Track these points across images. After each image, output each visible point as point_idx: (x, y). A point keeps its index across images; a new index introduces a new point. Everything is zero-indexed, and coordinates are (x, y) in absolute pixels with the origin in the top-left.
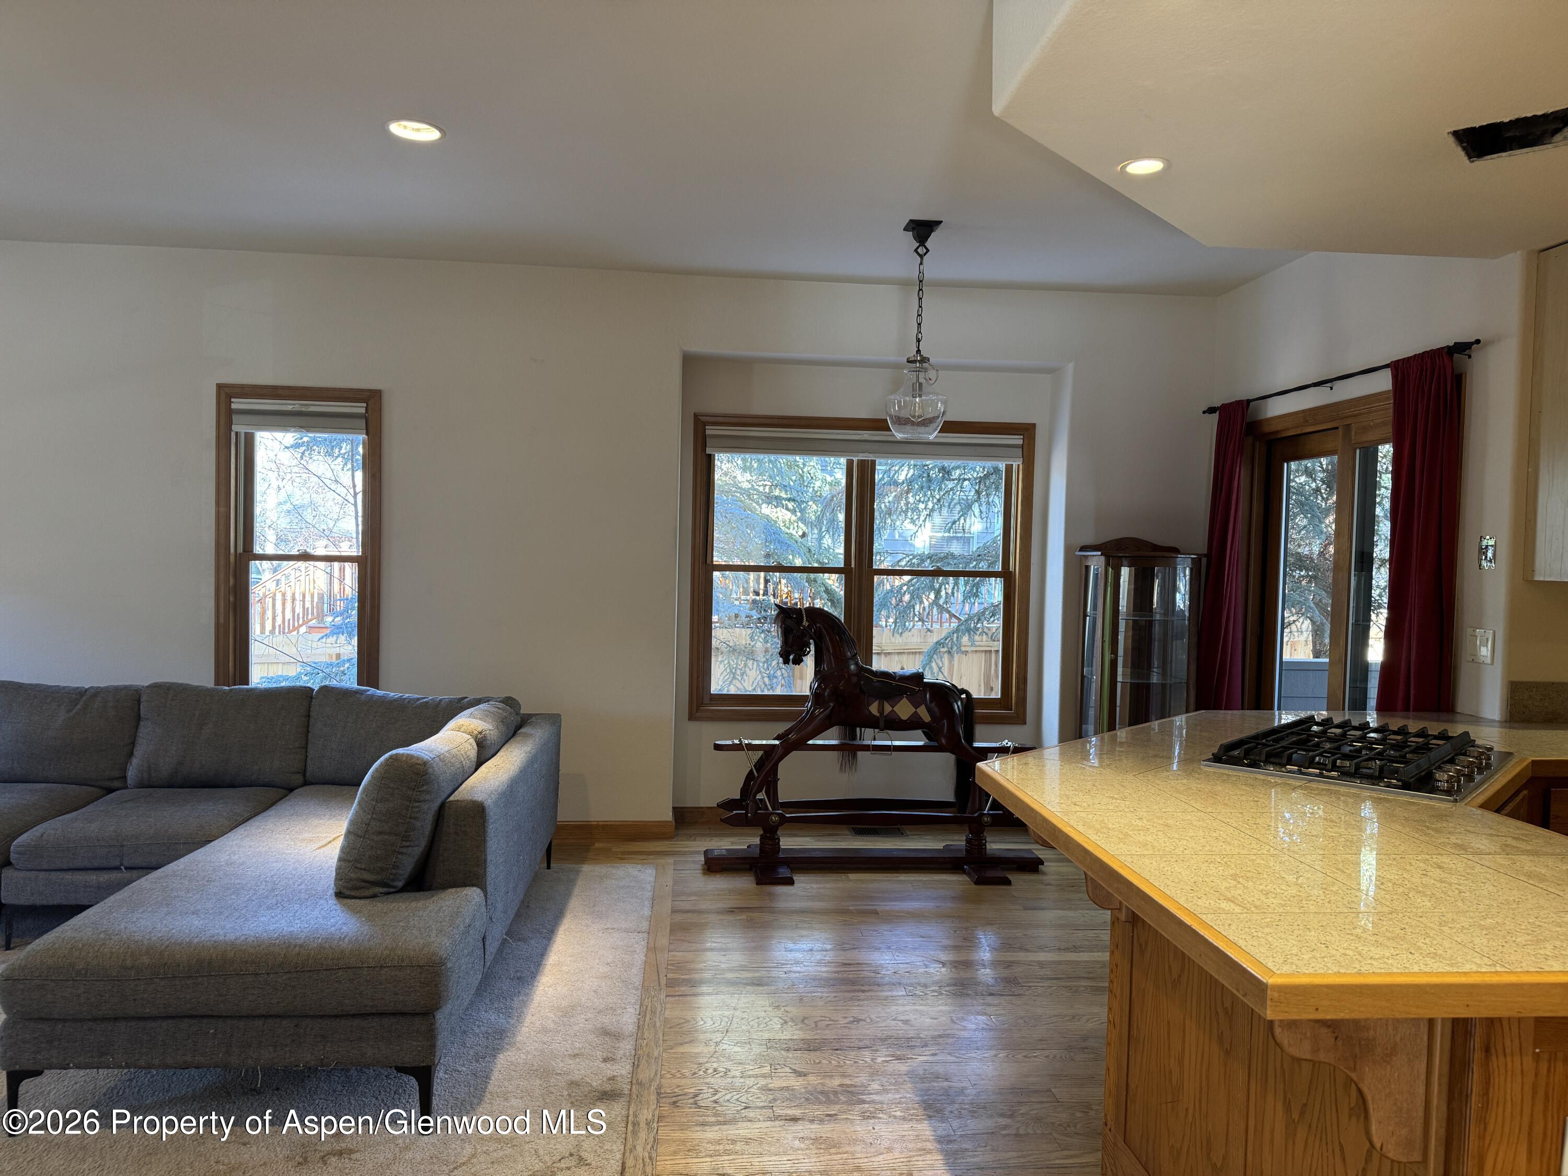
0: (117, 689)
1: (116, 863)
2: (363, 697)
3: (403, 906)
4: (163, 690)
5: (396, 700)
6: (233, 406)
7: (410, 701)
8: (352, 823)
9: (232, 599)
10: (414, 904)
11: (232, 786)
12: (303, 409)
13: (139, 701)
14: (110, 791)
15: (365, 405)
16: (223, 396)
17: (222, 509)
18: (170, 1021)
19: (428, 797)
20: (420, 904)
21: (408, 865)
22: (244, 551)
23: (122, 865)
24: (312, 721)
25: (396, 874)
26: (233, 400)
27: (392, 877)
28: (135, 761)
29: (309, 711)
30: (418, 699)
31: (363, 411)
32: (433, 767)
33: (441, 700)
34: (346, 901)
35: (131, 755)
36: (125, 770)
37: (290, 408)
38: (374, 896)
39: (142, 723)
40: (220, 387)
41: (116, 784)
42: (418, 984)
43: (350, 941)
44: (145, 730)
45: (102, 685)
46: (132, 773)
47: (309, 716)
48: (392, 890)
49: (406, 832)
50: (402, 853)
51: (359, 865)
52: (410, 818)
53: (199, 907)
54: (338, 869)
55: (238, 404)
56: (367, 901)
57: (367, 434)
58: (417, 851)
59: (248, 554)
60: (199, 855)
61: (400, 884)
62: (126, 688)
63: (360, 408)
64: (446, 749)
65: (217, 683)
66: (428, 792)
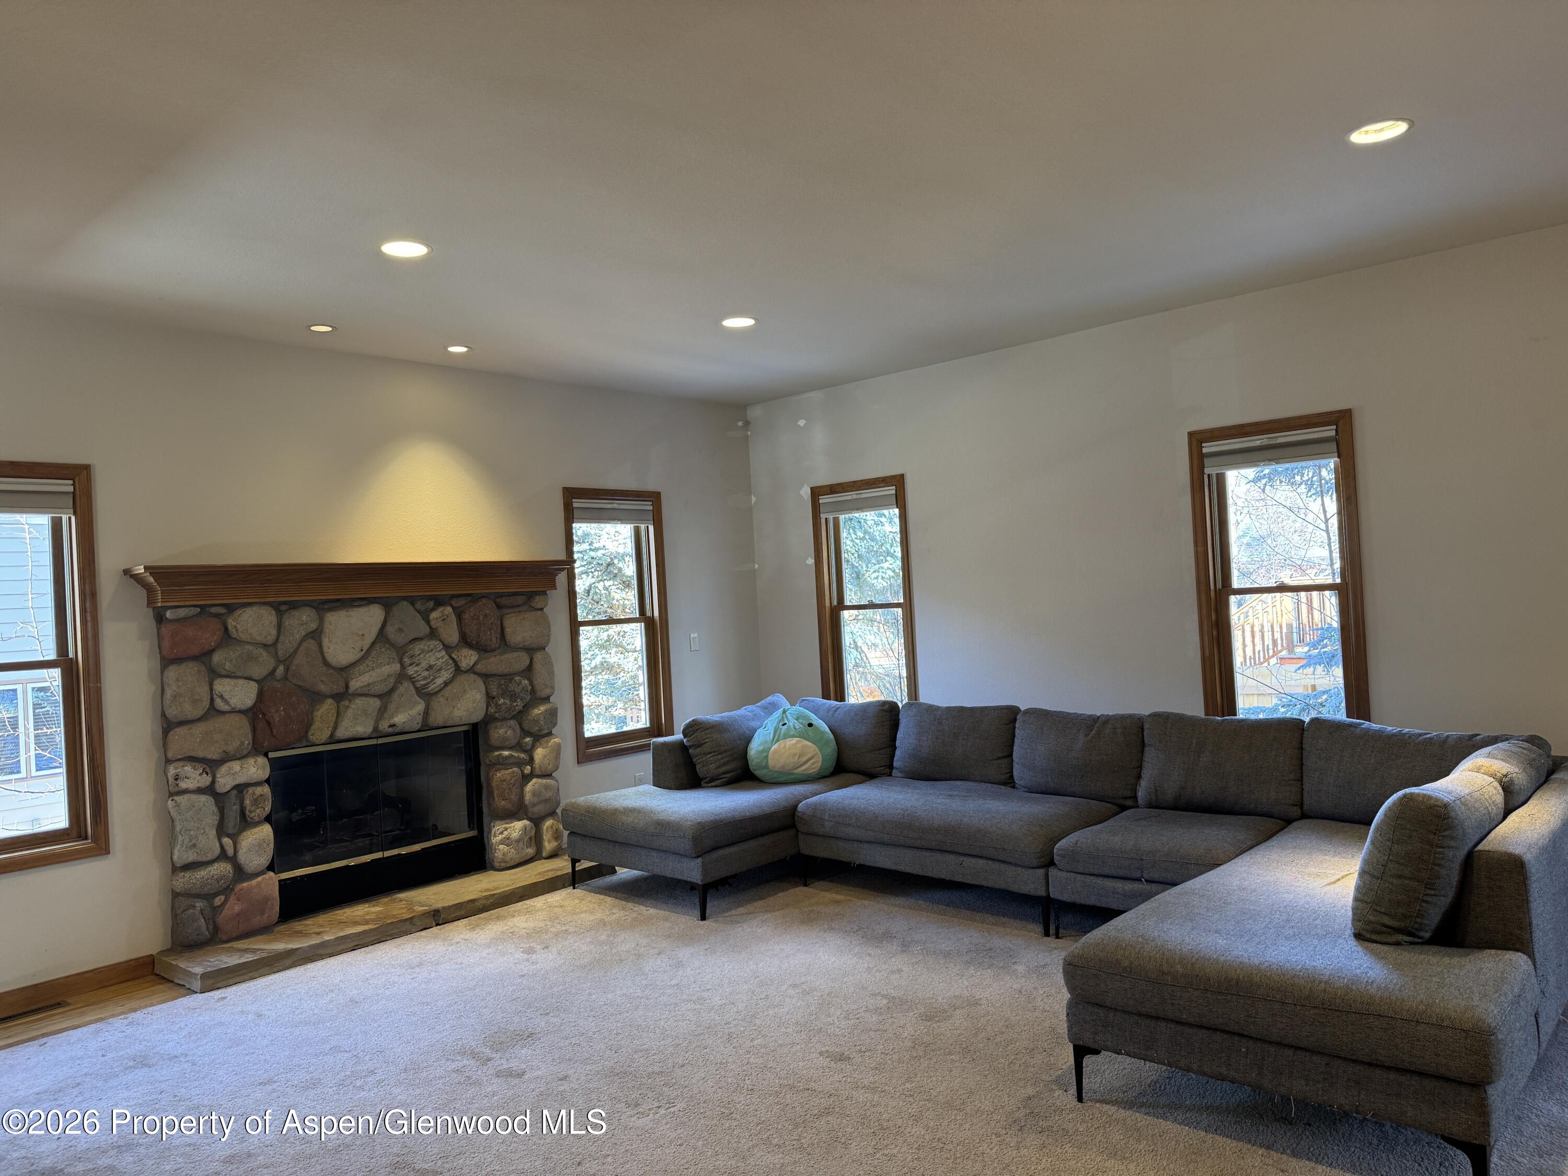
0: (1123, 718)
2: (1358, 731)
3: (1434, 960)
4: (1161, 718)
5: (1394, 735)
6: (1205, 450)
7: (1411, 736)
8: (1366, 862)
9: (1215, 633)
10: (1446, 960)
11: (1231, 811)
12: (1272, 442)
13: (1143, 729)
14: (1123, 808)
15: (1334, 427)
16: (1194, 443)
17: (1200, 549)
18: (1205, 1031)
19: (1452, 843)
21: (1434, 915)
22: (1223, 587)
23: (1142, 877)
24: (1305, 754)
25: (1420, 924)
26: (1203, 445)
27: (1417, 926)
28: (1143, 783)
29: (1301, 743)
30: (1420, 735)
31: (1333, 433)
32: (1455, 811)
33: (1448, 737)
34: (1369, 944)
35: (1139, 777)
36: (1135, 791)
37: (1258, 443)
38: (1398, 944)
39: (1146, 749)
40: (1191, 434)
41: (1129, 803)
42: (1463, 1050)
44: (1150, 755)
45: (1111, 712)
46: (1141, 794)
47: (1302, 748)
48: (1417, 940)
49: (1429, 878)
50: (1427, 902)
51: (1378, 908)
52: (1434, 864)
54: (1355, 910)
55: (1208, 448)
56: (1392, 948)
57: (1339, 457)
58: (1445, 900)
59: (1226, 589)
60: (1212, 876)
61: (1427, 935)
62: (1130, 716)
63: (1329, 431)
64: (1467, 791)
65: (1207, 714)
66: (1452, 838)
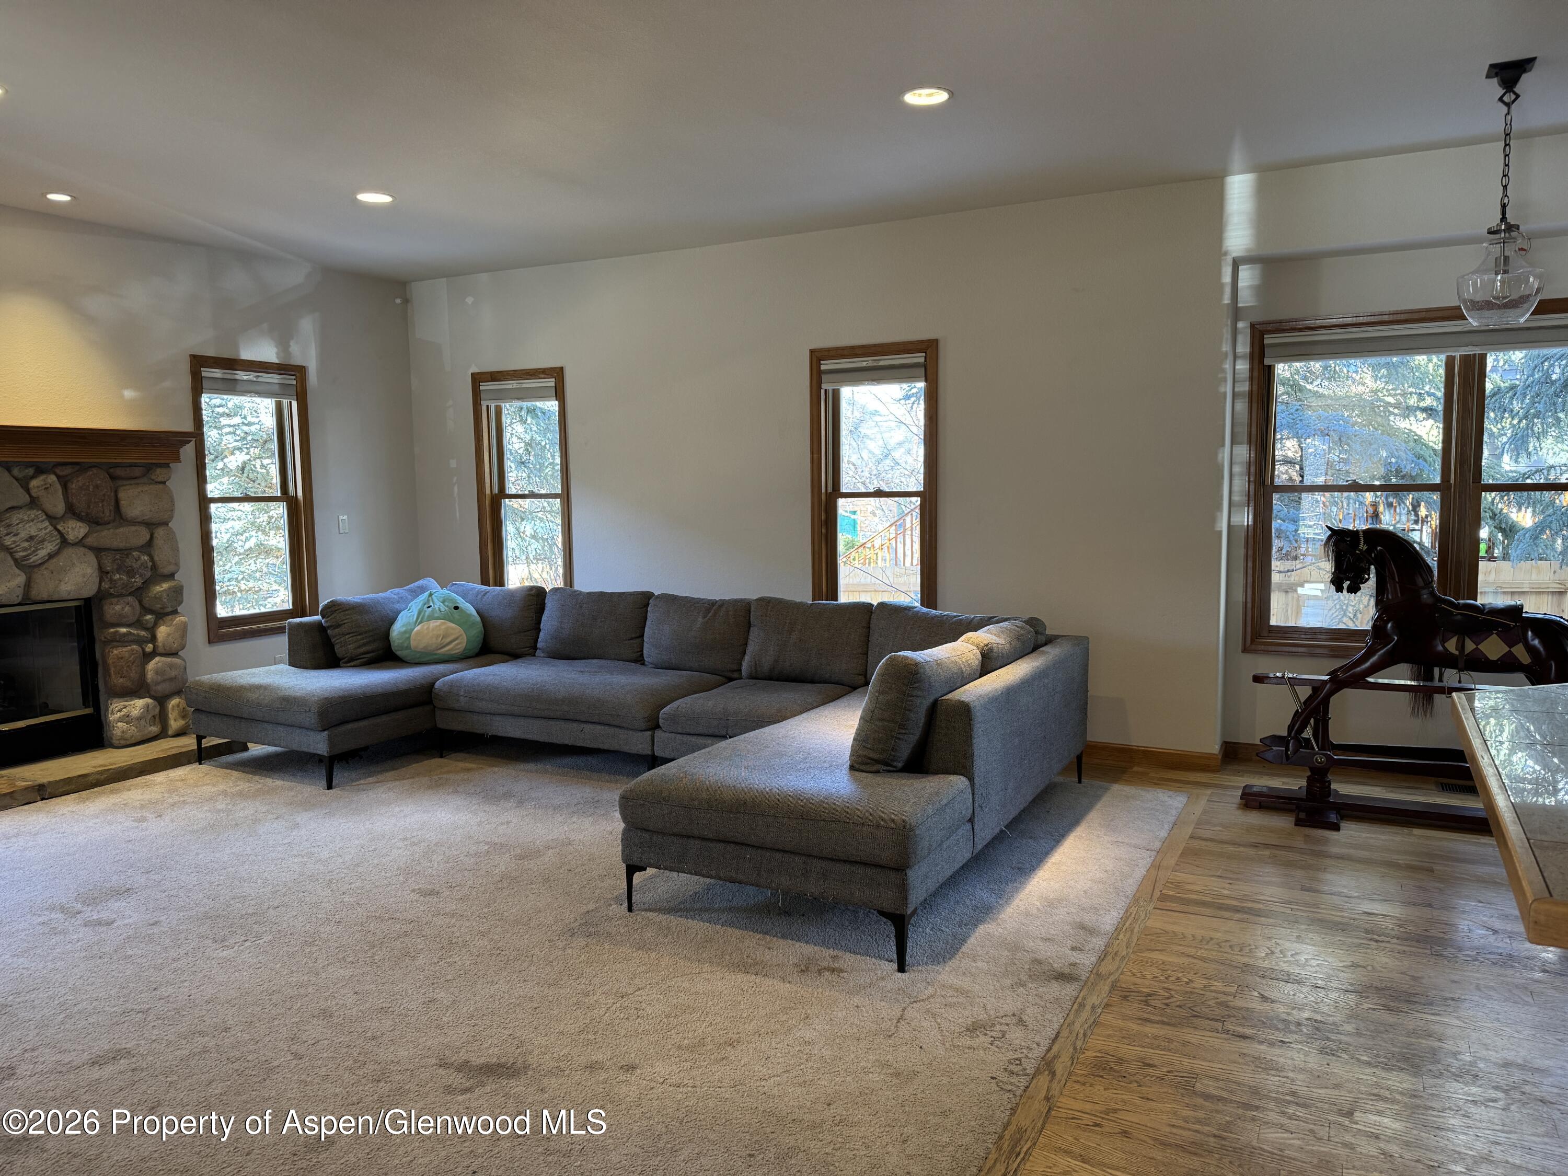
0: (736, 601)
1: (724, 733)
2: (910, 613)
3: (894, 781)
4: (765, 602)
5: (936, 617)
6: (823, 367)
7: (948, 617)
8: (864, 711)
9: (824, 531)
10: (904, 781)
11: (812, 682)
12: (875, 364)
13: (750, 611)
14: (731, 680)
15: (924, 354)
16: (814, 359)
17: (815, 456)
18: (722, 844)
19: (919, 693)
20: (909, 782)
21: (905, 751)
22: (834, 490)
23: (727, 734)
24: (871, 632)
25: (894, 756)
26: (822, 362)
27: (891, 757)
28: (747, 658)
29: (869, 623)
30: (955, 617)
31: (922, 360)
32: (924, 668)
33: (974, 618)
34: (857, 773)
35: (744, 653)
36: (741, 664)
37: (864, 364)
38: (877, 772)
39: (752, 628)
40: (812, 352)
41: (736, 675)
42: (891, 843)
43: (843, 802)
44: (754, 634)
45: (727, 597)
46: (745, 667)
47: (869, 628)
48: (892, 769)
49: (901, 721)
50: (899, 739)
51: (866, 745)
52: (905, 709)
53: (750, 764)
54: (852, 746)
55: (825, 366)
56: (870, 775)
57: (926, 381)
58: (914, 737)
59: (836, 493)
60: (766, 730)
61: (900, 765)
62: (741, 600)
63: (919, 358)
64: (947, 656)
65: (813, 600)
66: (920, 689)
